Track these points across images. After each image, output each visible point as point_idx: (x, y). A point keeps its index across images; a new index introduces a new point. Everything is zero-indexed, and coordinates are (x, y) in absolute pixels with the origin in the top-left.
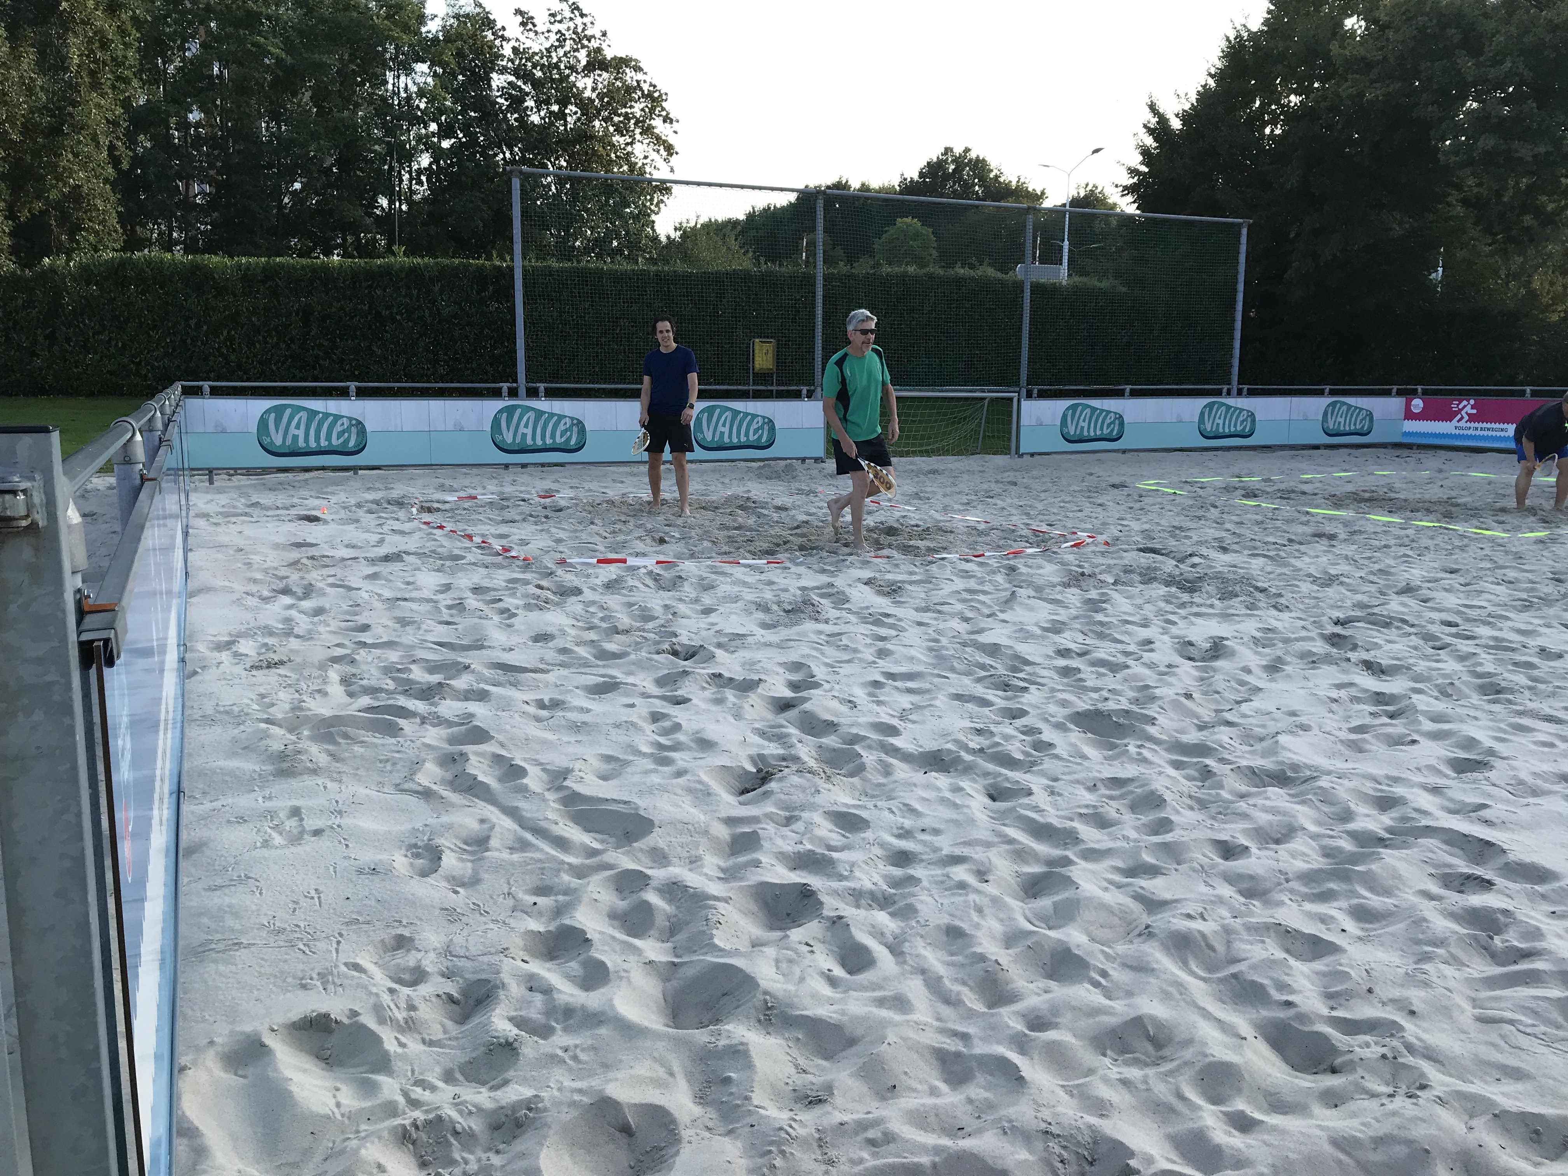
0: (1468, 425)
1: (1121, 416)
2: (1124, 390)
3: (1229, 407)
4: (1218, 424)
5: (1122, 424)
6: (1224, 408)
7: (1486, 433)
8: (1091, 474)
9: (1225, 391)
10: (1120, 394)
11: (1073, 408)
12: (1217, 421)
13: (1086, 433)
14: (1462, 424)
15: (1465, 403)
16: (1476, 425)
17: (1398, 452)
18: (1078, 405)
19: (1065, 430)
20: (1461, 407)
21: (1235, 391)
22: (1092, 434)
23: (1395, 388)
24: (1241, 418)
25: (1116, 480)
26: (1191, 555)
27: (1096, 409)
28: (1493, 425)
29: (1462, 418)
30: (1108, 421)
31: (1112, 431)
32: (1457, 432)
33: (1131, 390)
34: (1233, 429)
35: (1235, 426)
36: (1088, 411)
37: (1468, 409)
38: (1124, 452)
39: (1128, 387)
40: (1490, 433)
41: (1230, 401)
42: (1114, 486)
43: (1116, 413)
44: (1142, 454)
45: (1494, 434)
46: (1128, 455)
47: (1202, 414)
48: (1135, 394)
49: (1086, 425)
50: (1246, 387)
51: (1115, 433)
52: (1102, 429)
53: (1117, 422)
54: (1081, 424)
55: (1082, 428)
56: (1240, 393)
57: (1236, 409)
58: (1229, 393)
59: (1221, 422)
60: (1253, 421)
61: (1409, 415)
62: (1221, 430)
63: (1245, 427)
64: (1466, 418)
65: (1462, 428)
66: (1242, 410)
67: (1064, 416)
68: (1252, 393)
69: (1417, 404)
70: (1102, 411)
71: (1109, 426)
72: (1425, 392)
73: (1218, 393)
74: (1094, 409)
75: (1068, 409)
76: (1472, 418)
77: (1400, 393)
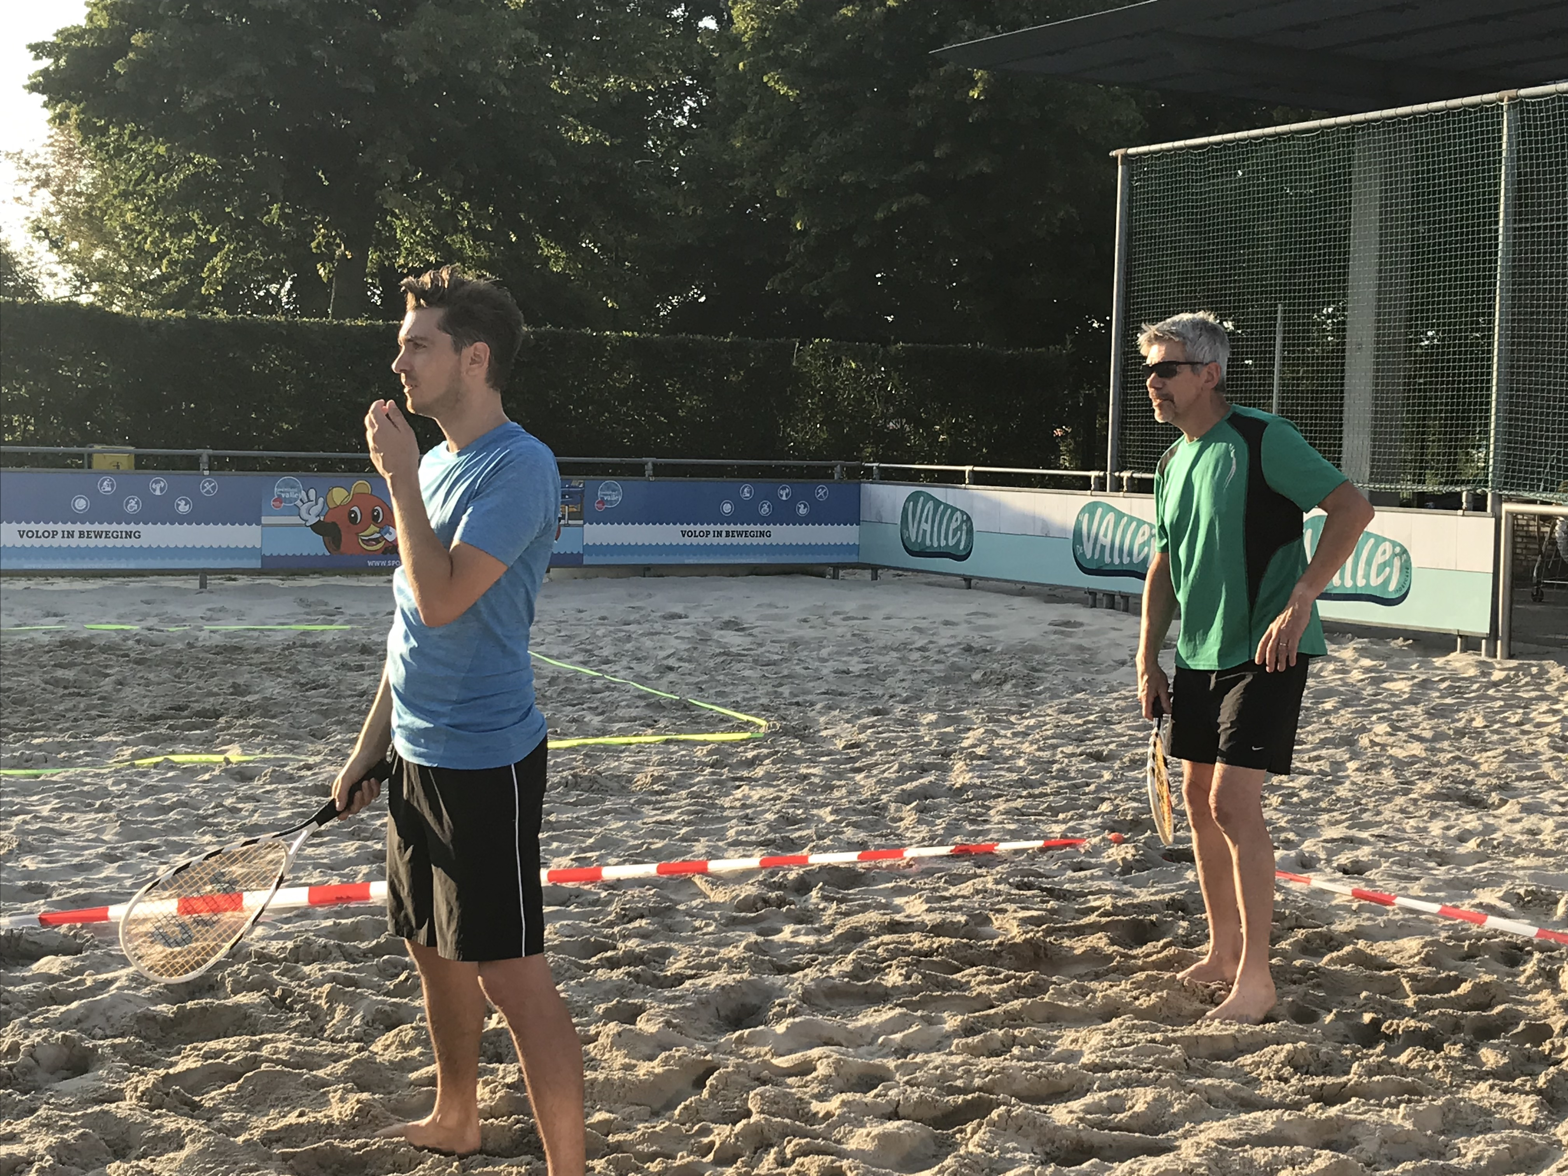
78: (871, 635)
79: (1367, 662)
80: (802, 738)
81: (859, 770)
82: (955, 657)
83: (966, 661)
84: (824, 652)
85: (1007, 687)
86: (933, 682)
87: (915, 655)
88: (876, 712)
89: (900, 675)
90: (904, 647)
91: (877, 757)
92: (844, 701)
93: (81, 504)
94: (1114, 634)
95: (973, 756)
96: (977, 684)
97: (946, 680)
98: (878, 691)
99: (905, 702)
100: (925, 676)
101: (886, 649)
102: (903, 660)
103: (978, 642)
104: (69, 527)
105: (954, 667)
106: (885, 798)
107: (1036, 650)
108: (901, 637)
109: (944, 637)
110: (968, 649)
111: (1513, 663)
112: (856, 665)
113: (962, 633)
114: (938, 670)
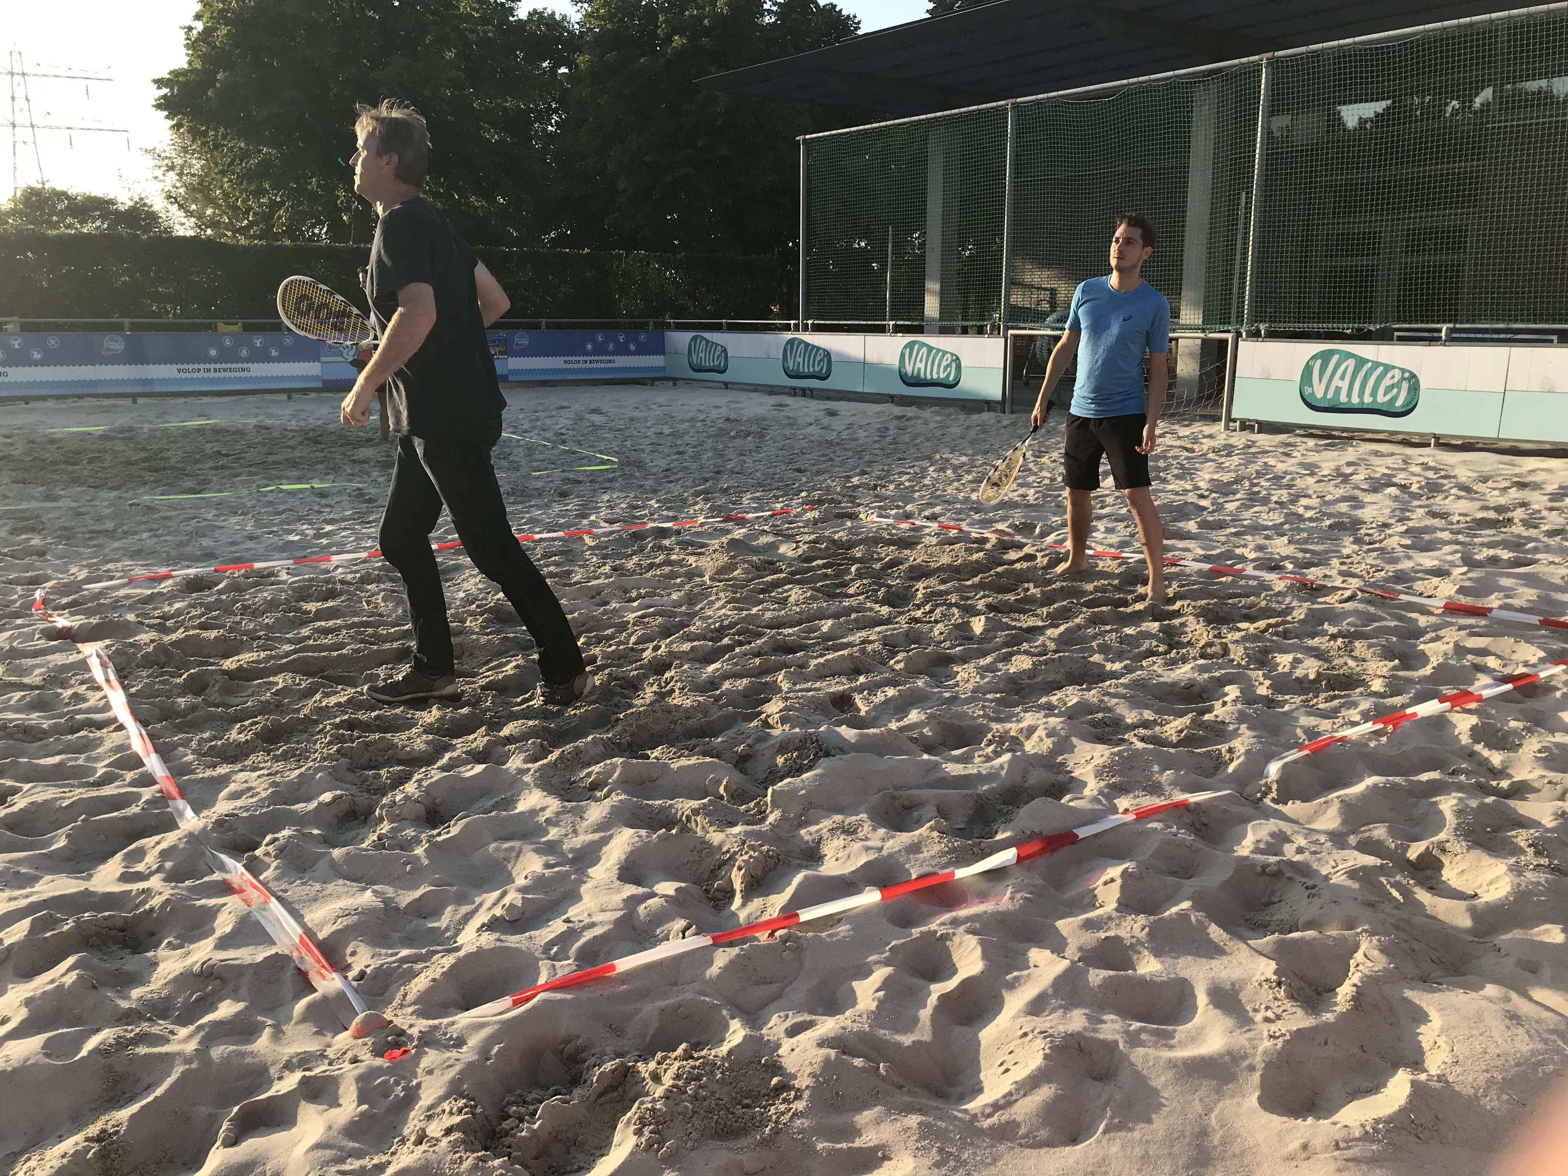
78: (674, 414)
79: (938, 418)
80: (639, 467)
81: (671, 482)
82: (720, 424)
83: (727, 426)
84: (649, 424)
85: (749, 438)
86: (709, 437)
87: (699, 424)
88: (679, 453)
89: (691, 434)
90: (692, 420)
91: (680, 475)
92: (661, 448)
93: (213, 353)
94: (805, 410)
95: (733, 472)
96: (734, 438)
97: (716, 435)
98: (679, 442)
99: (694, 447)
100: (705, 434)
101: (683, 421)
102: (692, 426)
103: (733, 416)
104: (207, 366)
105: (720, 429)
106: (686, 494)
107: (765, 419)
108: (690, 415)
109: (714, 414)
110: (728, 420)
111: (1014, 416)
112: (666, 430)
113: (724, 412)
114: (712, 431)
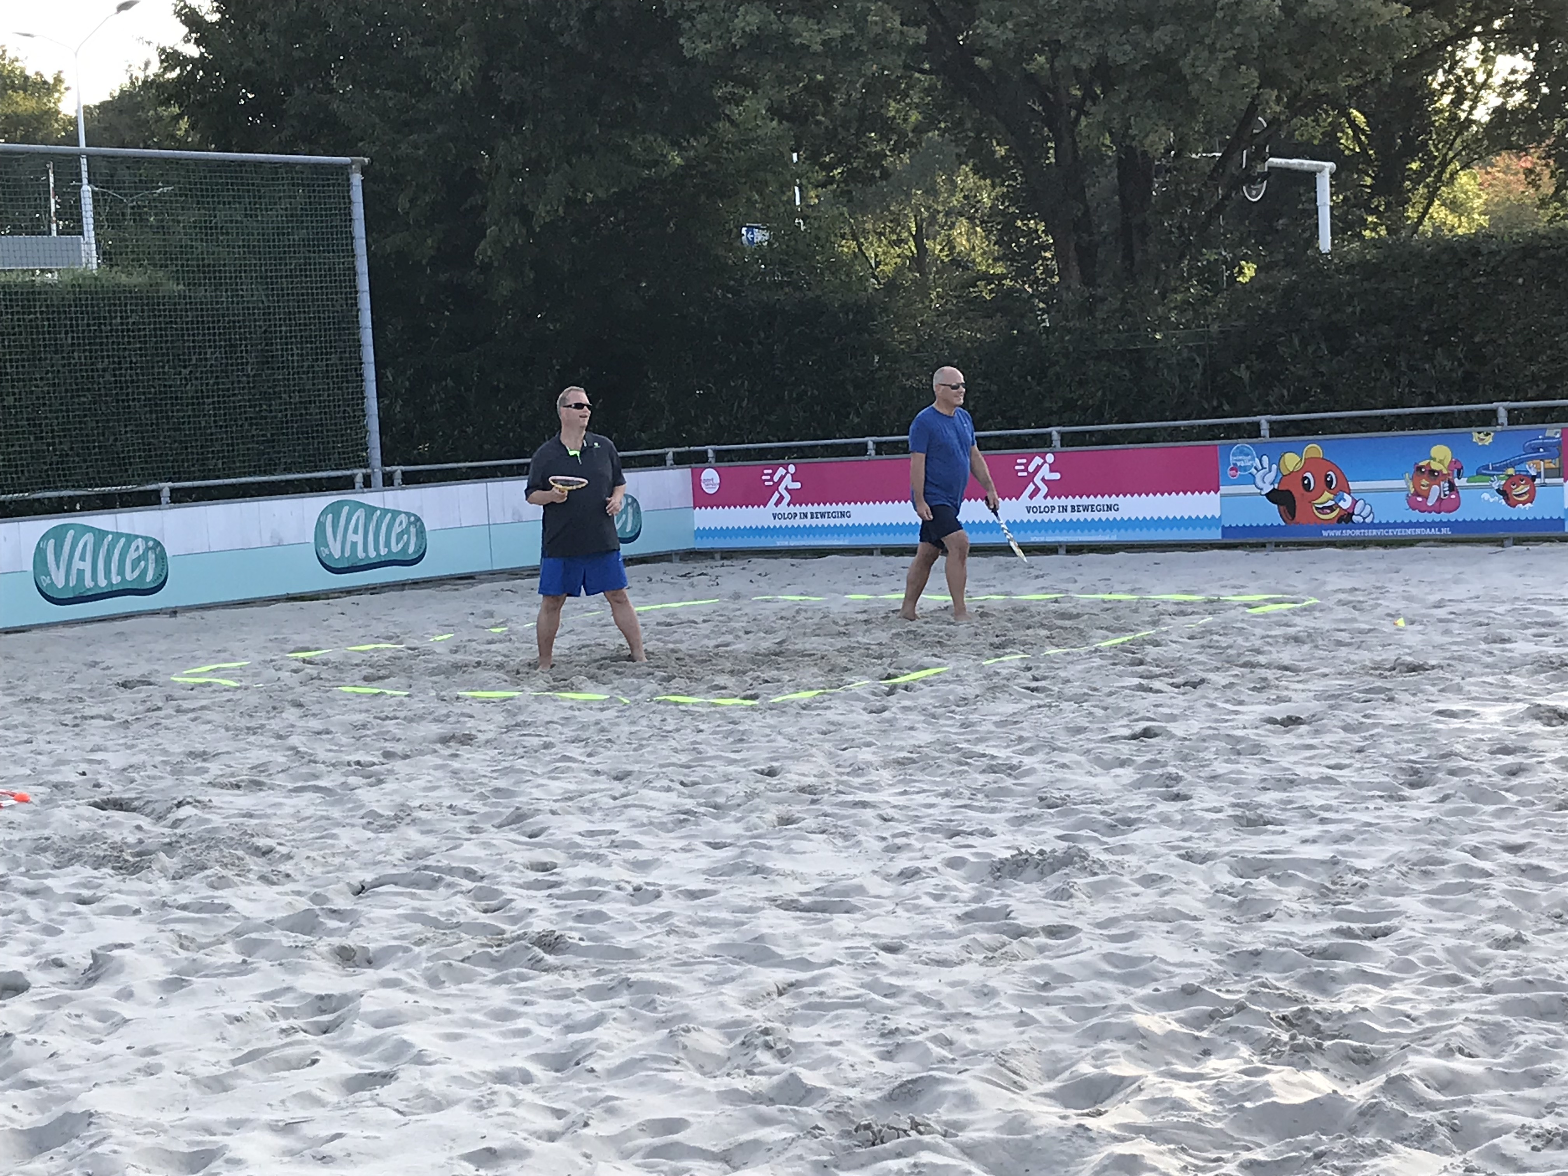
0: (792, 509)
1: (158, 544)
2: (157, 493)
3: (370, 510)
4: (354, 544)
5: (162, 558)
6: (360, 513)
7: (820, 522)
8: (94, 664)
9: (359, 479)
10: (150, 500)
11: (58, 534)
12: (351, 537)
13: (89, 583)
14: (783, 508)
15: (781, 471)
16: (804, 509)
17: (686, 568)
18: (65, 528)
19: (45, 581)
20: (776, 478)
21: (378, 479)
22: (103, 583)
23: (670, 451)
24: (397, 529)
25: (134, 673)
26: (179, 805)
27: (104, 533)
28: (828, 508)
29: (781, 498)
30: (132, 555)
31: (144, 572)
32: (778, 523)
33: (172, 490)
34: (383, 551)
35: (388, 544)
36: (89, 537)
37: (788, 481)
38: (174, 612)
39: (166, 487)
40: (826, 522)
41: (371, 498)
42: (125, 685)
43: (146, 539)
44: (210, 614)
45: (832, 522)
46: (180, 619)
47: (320, 526)
48: (179, 497)
49: (87, 566)
50: (398, 470)
51: (149, 577)
52: (121, 571)
53: (151, 556)
54: (77, 564)
55: (81, 572)
56: (388, 481)
57: (385, 511)
58: (367, 483)
59: (359, 538)
60: (421, 532)
61: (701, 499)
62: (361, 554)
63: (407, 544)
64: (787, 498)
65: (783, 516)
66: (396, 513)
67: (40, 553)
68: (410, 480)
69: (711, 478)
70: (118, 536)
71: (135, 563)
72: (720, 456)
73: (347, 484)
74: (101, 534)
75: (45, 537)
76: (797, 498)
77: (680, 460)
